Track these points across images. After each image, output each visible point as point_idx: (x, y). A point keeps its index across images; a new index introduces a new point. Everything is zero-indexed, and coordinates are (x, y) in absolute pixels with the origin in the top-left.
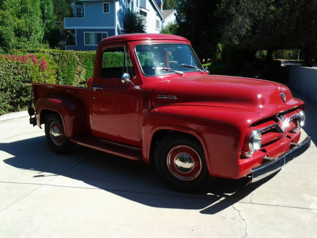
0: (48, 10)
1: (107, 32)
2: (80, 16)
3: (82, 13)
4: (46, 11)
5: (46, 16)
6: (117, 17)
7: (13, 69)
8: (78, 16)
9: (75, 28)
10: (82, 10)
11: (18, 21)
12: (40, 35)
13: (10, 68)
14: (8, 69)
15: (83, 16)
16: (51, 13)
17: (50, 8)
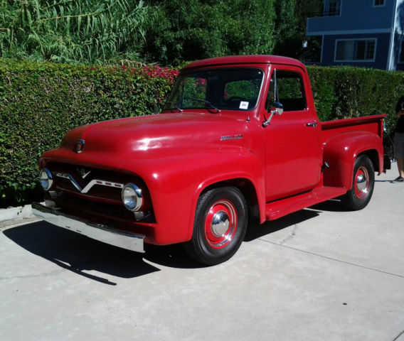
0: (286, 9)
1: (376, 39)
2: (334, 15)
3: (337, 9)
4: (283, 11)
5: (283, 18)
6: (396, 15)
7: (148, 94)
8: (330, 15)
9: (323, 33)
10: (337, 4)
11: (231, 21)
12: (269, 48)
13: (139, 93)
14: (134, 94)
15: (339, 14)
16: (291, 14)
17: (290, 6)
